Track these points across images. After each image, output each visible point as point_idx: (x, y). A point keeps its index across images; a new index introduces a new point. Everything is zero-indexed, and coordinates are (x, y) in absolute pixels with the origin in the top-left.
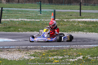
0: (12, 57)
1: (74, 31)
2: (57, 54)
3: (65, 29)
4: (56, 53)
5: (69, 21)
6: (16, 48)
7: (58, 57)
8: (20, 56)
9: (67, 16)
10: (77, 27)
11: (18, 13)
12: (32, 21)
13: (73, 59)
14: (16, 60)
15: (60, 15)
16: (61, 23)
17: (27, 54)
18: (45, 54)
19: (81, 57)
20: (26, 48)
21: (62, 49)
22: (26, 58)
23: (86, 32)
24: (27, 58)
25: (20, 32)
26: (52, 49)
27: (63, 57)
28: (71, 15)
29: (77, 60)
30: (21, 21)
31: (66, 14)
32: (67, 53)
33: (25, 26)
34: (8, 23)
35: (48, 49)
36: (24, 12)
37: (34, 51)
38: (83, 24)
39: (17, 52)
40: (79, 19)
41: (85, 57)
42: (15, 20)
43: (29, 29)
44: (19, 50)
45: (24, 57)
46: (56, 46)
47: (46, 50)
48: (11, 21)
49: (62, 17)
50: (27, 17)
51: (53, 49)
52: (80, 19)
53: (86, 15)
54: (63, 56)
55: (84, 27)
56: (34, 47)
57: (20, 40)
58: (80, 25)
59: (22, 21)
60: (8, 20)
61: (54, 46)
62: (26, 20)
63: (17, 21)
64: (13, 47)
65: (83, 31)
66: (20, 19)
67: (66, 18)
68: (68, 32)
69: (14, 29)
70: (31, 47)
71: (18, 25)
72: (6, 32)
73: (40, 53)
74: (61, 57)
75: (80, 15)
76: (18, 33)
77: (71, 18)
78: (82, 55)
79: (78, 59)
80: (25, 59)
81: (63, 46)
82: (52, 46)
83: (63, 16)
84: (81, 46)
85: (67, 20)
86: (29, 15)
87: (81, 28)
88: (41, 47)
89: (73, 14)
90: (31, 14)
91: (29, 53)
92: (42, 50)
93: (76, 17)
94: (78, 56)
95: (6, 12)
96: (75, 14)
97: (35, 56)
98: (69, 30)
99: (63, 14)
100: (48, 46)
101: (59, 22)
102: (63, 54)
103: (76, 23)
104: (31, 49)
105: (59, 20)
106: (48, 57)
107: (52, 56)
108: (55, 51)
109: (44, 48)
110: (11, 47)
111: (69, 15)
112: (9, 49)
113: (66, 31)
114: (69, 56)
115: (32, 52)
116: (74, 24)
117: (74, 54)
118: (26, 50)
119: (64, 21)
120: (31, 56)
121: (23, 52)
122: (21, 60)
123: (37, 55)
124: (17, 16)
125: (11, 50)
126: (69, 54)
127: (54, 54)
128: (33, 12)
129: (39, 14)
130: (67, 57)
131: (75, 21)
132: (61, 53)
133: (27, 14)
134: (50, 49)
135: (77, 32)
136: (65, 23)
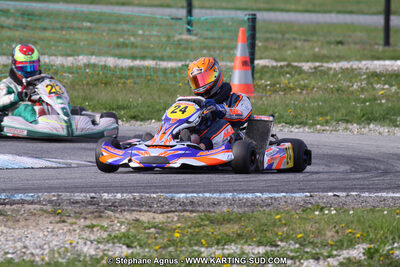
0: (19, 245)
1: (347, 121)
2: (240, 236)
3: (303, 109)
4: (236, 227)
5: (325, 73)
6: (39, 202)
7: (247, 249)
8: (55, 243)
9: (321, 47)
10: (364, 101)
11: (80, 29)
12: (138, 69)
13: (318, 259)
14: (37, 259)
15: (288, 40)
16: (284, 80)
17: (92, 232)
18: (183, 235)
19: (357, 252)
20: (92, 202)
21: (267, 210)
22: (85, 250)
24: (89, 250)
27: (268, 248)
28: (339, 39)
29: (336, 263)
30: (87, 66)
31: (314, 33)
32: (293, 230)
33: (104, 95)
35: (201, 209)
36: (108, 22)
37: (128, 216)
38: (394, 89)
39: (46, 223)
40: (379, 59)
41: (377, 251)
42: (59, 61)
43: (124, 108)
44: (55, 213)
45: (78, 248)
46: (241, 196)
47: (188, 214)
49: (296, 48)
50: (119, 49)
51: (225, 209)
52: (381, 62)
54: (272, 245)
55: (398, 99)
56: (130, 196)
57: (74, 162)
58: (381, 88)
59: (94, 65)
61: (229, 195)
62: (111, 61)
63: (69, 68)
64: (28, 197)
65: (391, 120)
66: (83, 60)
67: (315, 58)
68: (314, 124)
70: (119, 196)
73: (160, 229)
74: (261, 250)
75: (387, 42)
77: (339, 58)
78: (363, 239)
79: (341, 259)
80: (79, 255)
81: (276, 195)
82: (222, 196)
83: (299, 44)
84: (367, 194)
85: (317, 64)
86: (132, 39)
87: (381, 104)
88: (166, 198)
89: (350, 37)
90: (140, 32)
91: (102, 227)
92: (170, 215)
93: (366, 52)
94: (342, 245)
95: (19, 22)
96: (360, 35)
97: (132, 242)
98: (322, 114)
99: (303, 37)
100: (201, 195)
101: (275, 75)
102: (269, 235)
103: (361, 80)
104: (114, 206)
105: (275, 64)
106: (196, 248)
107: (218, 244)
108: (232, 217)
109: (182, 204)
110: (18, 197)
111: (329, 43)
112: (5, 204)
113: (304, 119)
114: (301, 245)
115: (119, 223)
116: (349, 87)
117: (325, 235)
118: (93, 213)
119: (299, 71)
120: (114, 243)
121: (75, 223)
122: (60, 260)
123: (142, 236)
124: (72, 42)
125: (18, 211)
126: (299, 236)
127: (227, 236)
128: (152, 23)
129: (180, 34)
130: (292, 247)
131: (353, 70)
132: (262, 231)
133: (122, 33)
134: (209, 206)
135: (359, 124)
136: (303, 80)
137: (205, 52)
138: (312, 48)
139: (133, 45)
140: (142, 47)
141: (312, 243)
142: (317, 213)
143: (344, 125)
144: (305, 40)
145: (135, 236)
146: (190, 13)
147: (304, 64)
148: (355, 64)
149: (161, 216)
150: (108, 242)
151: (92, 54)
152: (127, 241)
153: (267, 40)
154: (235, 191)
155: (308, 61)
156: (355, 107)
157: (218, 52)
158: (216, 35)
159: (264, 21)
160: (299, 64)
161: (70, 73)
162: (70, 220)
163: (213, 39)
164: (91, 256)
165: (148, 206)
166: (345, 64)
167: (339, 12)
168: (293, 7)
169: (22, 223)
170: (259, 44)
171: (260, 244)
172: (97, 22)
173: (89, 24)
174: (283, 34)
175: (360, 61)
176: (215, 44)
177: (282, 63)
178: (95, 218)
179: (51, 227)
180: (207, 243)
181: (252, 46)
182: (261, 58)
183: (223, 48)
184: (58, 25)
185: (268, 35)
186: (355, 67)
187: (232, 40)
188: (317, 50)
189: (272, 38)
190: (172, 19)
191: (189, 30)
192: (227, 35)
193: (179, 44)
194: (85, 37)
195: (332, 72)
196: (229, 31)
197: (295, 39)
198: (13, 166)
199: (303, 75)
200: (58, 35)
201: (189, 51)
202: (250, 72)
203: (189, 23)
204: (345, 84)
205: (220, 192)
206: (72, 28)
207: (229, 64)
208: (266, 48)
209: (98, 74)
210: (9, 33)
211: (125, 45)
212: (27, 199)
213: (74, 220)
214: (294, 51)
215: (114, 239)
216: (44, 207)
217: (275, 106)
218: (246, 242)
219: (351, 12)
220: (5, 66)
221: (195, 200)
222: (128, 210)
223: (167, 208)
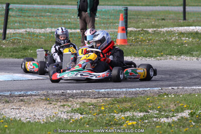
0: (32, 115)
1: (171, 55)
2: (131, 108)
3: (151, 50)
4: (129, 104)
5: (159, 33)
6: (39, 95)
7: (135, 114)
8: (48, 113)
9: (155, 22)
10: (178, 46)
11: (45, 16)
12: (74, 34)
13: (168, 118)
14: (41, 121)
15: (140, 18)
16: (141, 37)
17: (64, 108)
18: (105, 108)
19: (186, 114)
20: (63, 94)
21: (143, 96)
22: (62, 116)
23: (198, 56)
24: (64, 116)
26: (120, 96)
27: (145, 113)
28: (163, 18)
29: (176, 119)
30: (51, 33)
32: (155, 104)
34: (23, 38)
35: (112, 96)
36: (57, 12)
37: (80, 100)
38: (191, 39)
39: (42, 104)
40: (181, 26)
41: (195, 113)
42: (38, 31)
44: (46, 100)
45: (59, 115)
46: (130, 90)
47: (107, 99)
48: (29, 34)
49: (143, 22)
51: (123, 96)
52: (183, 28)
53: (197, 17)
54: (146, 112)
55: (193, 44)
56: (79, 91)
58: (185, 40)
60: (22, 31)
61: (124, 90)
63: (43, 34)
64: (33, 93)
65: (191, 54)
66: (49, 30)
67: (153, 26)
68: (156, 57)
70: (74, 91)
71: (45, 42)
72: (18, 58)
73: (95, 106)
74: (142, 114)
75: (185, 19)
77: (164, 26)
78: (188, 108)
79: (178, 117)
80: (60, 119)
81: (146, 89)
82: (121, 90)
83: (145, 20)
84: (187, 88)
85: (155, 29)
86: (69, 20)
87: (186, 47)
88: (96, 92)
89: (167, 16)
90: (73, 17)
91: (69, 105)
92: (98, 99)
93: (175, 23)
94: (178, 111)
96: (172, 15)
97: (83, 112)
98: (160, 52)
99: (146, 17)
100: (111, 90)
101: (136, 35)
102: (144, 107)
103: (176, 36)
104: (73, 96)
105: (136, 30)
106: (112, 114)
107: (121, 112)
108: (127, 100)
109: (104, 94)
110: (29, 93)
111: (158, 20)
112: (23, 96)
113: (151, 54)
114: (160, 111)
115: (76, 104)
116: (170, 39)
117: (170, 106)
118: (63, 99)
119: (147, 32)
120: (75, 113)
122: (51, 121)
123: (87, 109)
124: (42, 22)
125: (30, 99)
126: (158, 107)
127: (126, 108)
130: (155, 113)
131: (171, 31)
132: (141, 106)
133: (64, 17)
134: (116, 95)
135: (177, 56)
136: (149, 36)
137: (102, 25)
138: (151, 22)
139: (69, 23)
141: (164, 110)
142: (165, 97)
143: (170, 57)
144: (147, 19)
145: (83, 109)
147: (149, 29)
148: (172, 29)
149: (95, 100)
150: (72, 112)
151: (52, 27)
152: (80, 112)
154: (127, 88)
156: (174, 48)
157: (108, 25)
158: (106, 17)
160: (147, 30)
161: (44, 36)
164: (65, 119)
165: (89, 97)
166: (169, 29)
167: (161, 5)
168: (140, 4)
171: (141, 111)
173: (49, 14)
174: (137, 16)
176: (107, 21)
177: (139, 29)
178: (65, 101)
179: (45, 106)
180: (117, 112)
181: (126, 22)
182: (130, 27)
187: (115, 19)
188: (153, 23)
189: (133, 18)
192: (112, 17)
195: (162, 33)
196: (113, 15)
197: (143, 18)
199: (149, 34)
200: (34, 19)
202: (125, 34)
204: (168, 38)
205: (120, 88)
206: (41, 16)
207: (115, 30)
213: (55, 103)
214: (143, 24)
215: (75, 111)
216: (42, 97)
218: (134, 111)
219: (167, 5)
220: (14, 34)
221: (109, 92)
222: (79, 98)
223: (97, 96)
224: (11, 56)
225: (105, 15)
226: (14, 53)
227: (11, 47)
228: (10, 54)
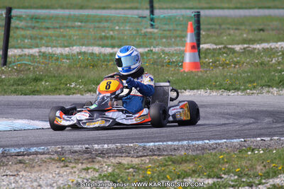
0: (35, 184)
1: (269, 86)
2: (194, 172)
3: (237, 79)
4: (191, 165)
5: (252, 52)
6: (48, 153)
8: (61, 182)
9: (248, 33)
10: (281, 71)
11: (73, 27)
13: (251, 186)
15: (224, 29)
16: (222, 58)
17: (87, 172)
18: (153, 173)
19: (280, 180)
20: (87, 151)
21: (214, 152)
25: (74, 93)
26: (178, 153)
27: (215, 180)
28: (261, 27)
30: (80, 53)
31: (242, 24)
32: (233, 166)
33: (92, 74)
34: (34, 62)
35: (165, 153)
36: (94, 22)
37: (113, 160)
39: (54, 168)
42: (58, 51)
44: (60, 160)
46: (194, 143)
48: (44, 55)
49: (229, 35)
50: (103, 41)
51: (183, 153)
54: (218, 178)
56: (113, 146)
59: (85, 53)
60: (34, 51)
61: (185, 143)
62: (96, 50)
63: (66, 55)
64: (41, 149)
66: (76, 49)
67: (244, 41)
68: (245, 89)
69: (53, 83)
70: (106, 146)
71: (69, 68)
72: (25, 95)
73: (137, 169)
74: (210, 181)
76: (68, 97)
77: (262, 41)
79: (268, 185)
81: (220, 141)
82: (180, 143)
83: (232, 32)
85: (245, 46)
86: (111, 33)
88: (140, 146)
89: (269, 25)
90: (117, 28)
91: (95, 169)
92: (143, 158)
93: (281, 36)
94: (269, 175)
95: (29, 24)
96: (276, 24)
97: (117, 179)
98: (251, 82)
99: (234, 27)
100: (165, 143)
101: (216, 55)
102: (215, 170)
103: (278, 56)
104: (102, 154)
105: (215, 47)
107: (178, 178)
108: (188, 158)
109: (152, 150)
110: (33, 150)
111: (254, 30)
112: (24, 155)
113: (237, 86)
114: (239, 176)
115: (107, 166)
116: (269, 61)
117: (256, 168)
118: (87, 159)
119: (233, 51)
120: (103, 180)
121: (75, 167)
123: (124, 175)
124: (68, 37)
125: (33, 160)
126: (237, 170)
127: (185, 172)
128: (126, 21)
129: (146, 28)
130: (232, 178)
131: (272, 49)
132: (211, 167)
133: (104, 29)
134: (171, 151)
135: (278, 88)
136: (236, 57)
137: (164, 40)
138: (241, 34)
139: (112, 38)
140: (118, 38)
141: (247, 175)
142: (250, 153)
143: (267, 89)
144: (237, 29)
145: (118, 175)
146: (152, 12)
147: (235, 46)
148: (273, 45)
149: (137, 159)
150: (99, 179)
151: (83, 45)
152: (113, 179)
153: (209, 30)
154: (189, 139)
155: (239, 44)
156: (274, 76)
157: (173, 40)
158: (171, 27)
159: (206, 16)
160: (233, 47)
161: (67, 59)
162: (72, 165)
163: (169, 30)
165: (128, 154)
166: (265, 45)
167: (260, 8)
168: (227, 5)
169: (37, 168)
170: (203, 33)
171: (209, 177)
172: (85, 22)
173: (79, 24)
174: (220, 25)
175: (277, 42)
176: (171, 35)
177: (220, 46)
178: (89, 162)
179: (57, 171)
180: (171, 178)
181: (198, 35)
182: (205, 43)
183: (176, 37)
184: (58, 26)
185: (209, 27)
186: (273, 47)
187: (183, 31)
188: (245, 35)
189: (212, 29)
190: (140, 17)
191: (152, 25)
192: (179, 28)
193: (145, 35)
194: (77, 33)
195: (256, 51)
196: (180, 25)
197: (229, 29)
198: (29, 128)
199: (236, 54)
200: (57, 32)
201: (152, 40)
202: (197, 53)
203: (152, 20)
204: (266, 59)
205: (179, 141)
206: (67, 27)
207: (182, 48)
208: (208, 36)
209: (88, 59)
210: (23, 33)
211: (106, 38)
212: (40, 151)
213: (74, 165)
214: (229, 37)
215: (104, 177)
216: (52, 157)
217: (217, 77)
218: (199, 176)
219: (269, 8)
220: (20, 56)
221: (161, 147)
222: (113, 156)
223: (141, 153)
224: (15, 92)
225: (168, 24)
226: (20, 87)
227: (15, 76)
228: (13, 88)
